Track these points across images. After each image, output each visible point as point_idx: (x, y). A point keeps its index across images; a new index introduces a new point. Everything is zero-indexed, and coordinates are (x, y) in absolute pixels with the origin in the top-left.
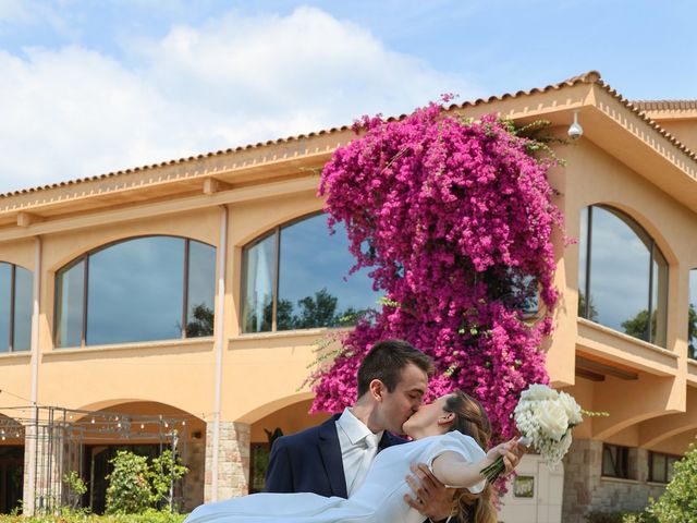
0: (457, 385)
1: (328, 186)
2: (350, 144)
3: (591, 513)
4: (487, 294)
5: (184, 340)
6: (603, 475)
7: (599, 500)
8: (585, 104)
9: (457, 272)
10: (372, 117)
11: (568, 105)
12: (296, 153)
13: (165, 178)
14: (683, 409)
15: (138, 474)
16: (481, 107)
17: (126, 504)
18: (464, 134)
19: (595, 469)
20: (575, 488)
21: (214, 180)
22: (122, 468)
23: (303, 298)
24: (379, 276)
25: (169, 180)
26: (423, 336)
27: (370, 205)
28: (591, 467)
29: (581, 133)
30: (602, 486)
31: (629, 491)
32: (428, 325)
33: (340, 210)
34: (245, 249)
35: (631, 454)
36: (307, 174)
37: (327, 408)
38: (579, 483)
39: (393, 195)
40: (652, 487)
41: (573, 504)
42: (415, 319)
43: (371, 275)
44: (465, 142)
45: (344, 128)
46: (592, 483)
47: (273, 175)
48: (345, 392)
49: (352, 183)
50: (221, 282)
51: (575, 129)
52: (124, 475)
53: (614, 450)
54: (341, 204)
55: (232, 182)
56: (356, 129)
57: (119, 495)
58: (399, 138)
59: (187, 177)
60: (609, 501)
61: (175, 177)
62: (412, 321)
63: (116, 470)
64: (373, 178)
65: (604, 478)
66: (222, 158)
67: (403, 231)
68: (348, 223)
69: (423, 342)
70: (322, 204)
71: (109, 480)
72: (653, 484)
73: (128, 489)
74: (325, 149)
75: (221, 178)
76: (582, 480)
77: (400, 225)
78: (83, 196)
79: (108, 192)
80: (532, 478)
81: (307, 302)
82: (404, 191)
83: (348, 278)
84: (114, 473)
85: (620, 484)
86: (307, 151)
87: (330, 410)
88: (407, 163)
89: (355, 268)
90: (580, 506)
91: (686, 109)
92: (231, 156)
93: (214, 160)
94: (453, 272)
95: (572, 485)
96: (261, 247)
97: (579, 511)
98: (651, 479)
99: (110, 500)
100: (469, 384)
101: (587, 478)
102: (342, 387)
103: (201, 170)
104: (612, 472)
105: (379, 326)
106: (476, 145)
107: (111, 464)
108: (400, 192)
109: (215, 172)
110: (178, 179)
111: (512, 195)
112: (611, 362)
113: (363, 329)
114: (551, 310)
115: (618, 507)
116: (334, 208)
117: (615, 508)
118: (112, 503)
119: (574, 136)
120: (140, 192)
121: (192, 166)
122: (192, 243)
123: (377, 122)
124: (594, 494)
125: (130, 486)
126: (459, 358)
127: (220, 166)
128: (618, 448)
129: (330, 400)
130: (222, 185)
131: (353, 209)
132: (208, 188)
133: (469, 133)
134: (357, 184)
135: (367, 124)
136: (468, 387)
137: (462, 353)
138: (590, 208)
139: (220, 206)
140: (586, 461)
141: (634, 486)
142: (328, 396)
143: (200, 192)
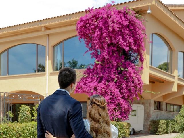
0: (116, 85)
1: (78, 28)
2: (84, 16)
3: (152, 120)
4: (124, 59)
5: (37, 73)
6: (154, 110)
7: (153, 116)
8: (152, 4)
9: (116, 53)
10: (91, 8)
11: (147, 4)
12: (68, 19)
13: (30, 27)
14: (176, 91)
15: (27, 111)
16: (122, 5)
17: (24, 120)
18: (118, 12)
19: (152, 108)
20: (147, 113)
21: (45, 27)
22: (23, 110)
23: (68, 61)
24: (93, 54)
25: (31, 27)
26: (106, 71)
27: (90, 34)
28: (151, 107)
29: (151, 13)
30: (154, 113)
31: (161, 114)
32: (108, 68)
33: (82, 35)
34: (54, 47)
35: (161, 103)
36: (71, 25)
37: (79, 92)
38: (148, 112)
39: (97, 30)
40: (167, 113)
41: (146, 118)
42: (104, 66)
43: (91, 54)
44: (118, 15)
45: (82, 12)
46: (151, 112)
47: (61, 25)
48: (84, 87)
49: (85, 27)
50: (47, 57)
51: (149, 11)
52: (23, 112)
53: (157, 103)
54: (82, 33)
55: (50, 27)
56: (86, 11)
57: (22, 117)
58: (99, 13)
59: (37, 26)
60: (156, 117)
61: (33, 26)
62: (103, 67)
63: (21, 110)
64: (91, 25)
65: (155, 110)
66: (47, 20)
67: (100, 41)
68: (84, 39)
69: (106, 72)
70: (76, 33)
71: (19, 113)
72: (167, 112)
73: (25, 116)
74: (77, 18)
75: (47, 26)
76: (149, 111)
77: (100, 39)
78: (7, 32)
79: (14, 31)
80: (136, 111)
81: (69, 62)
82: (101, 29)
83: (84, 55)
84: (20, 111)
85: (159, 112)
86: (72, 18)
87: (80, 92)
88: (102, 21)
89: (86, 52)
90: (148, 118)
91: (176, 7)
92: (49, 20)
93: (44, 21)
94: (115, 52)
95: (146, 112)
96: (58, 46)
97: (148, 120)
98: (166, 110)
99: (19, 119)
100: (120, 85)
101: (150, 111)
102: (83, 86)
103: (41, 24)
104: (156, 109)
105: (93, 68)
106: (122, 15)
107: (20, 109)
108: (99, 30)
109: (45, 25)
110: (34, 27)
111: (133, 29)
112: (157, 78)
113: (89, 69)
114: (142, 63)
115: (158, 119)
116: (80, 34)
117: (157, 119)
118: (20, 120)
119: (149, 13)
120: (23, 31)
121: (38, 23)
122: (38, 45)
123: (92, 9)
124: (152, 115)
125: (25, 115)
126: (117, 77)
127: (46, 23)
128: (158, 102)
129: (80, 90)
130: (47, 28)
131: (86, 35)
132: (43, 29)
133: (119, 12)
134: (87, 28)
135: (89, 10)
136: (119, 85)
137: (118, 76)
138: (152, 34)
139: (46, 34)
140: (150, 106)
141: (162, 113)
142: (79, 89)
143: (41, 30)
